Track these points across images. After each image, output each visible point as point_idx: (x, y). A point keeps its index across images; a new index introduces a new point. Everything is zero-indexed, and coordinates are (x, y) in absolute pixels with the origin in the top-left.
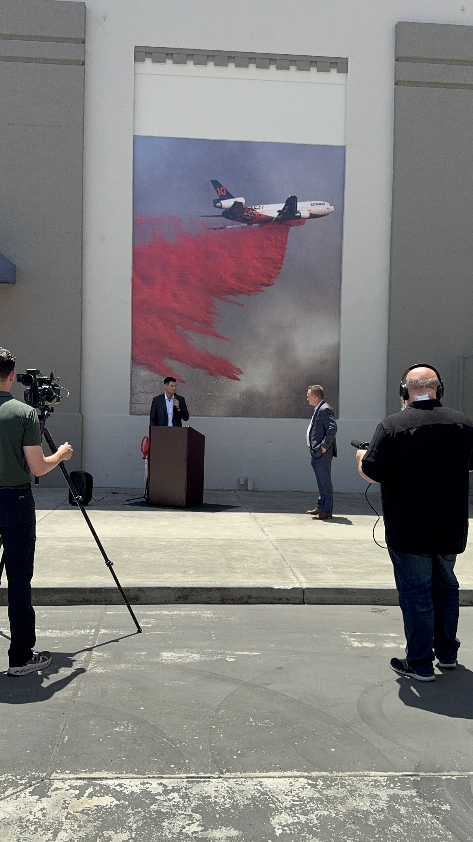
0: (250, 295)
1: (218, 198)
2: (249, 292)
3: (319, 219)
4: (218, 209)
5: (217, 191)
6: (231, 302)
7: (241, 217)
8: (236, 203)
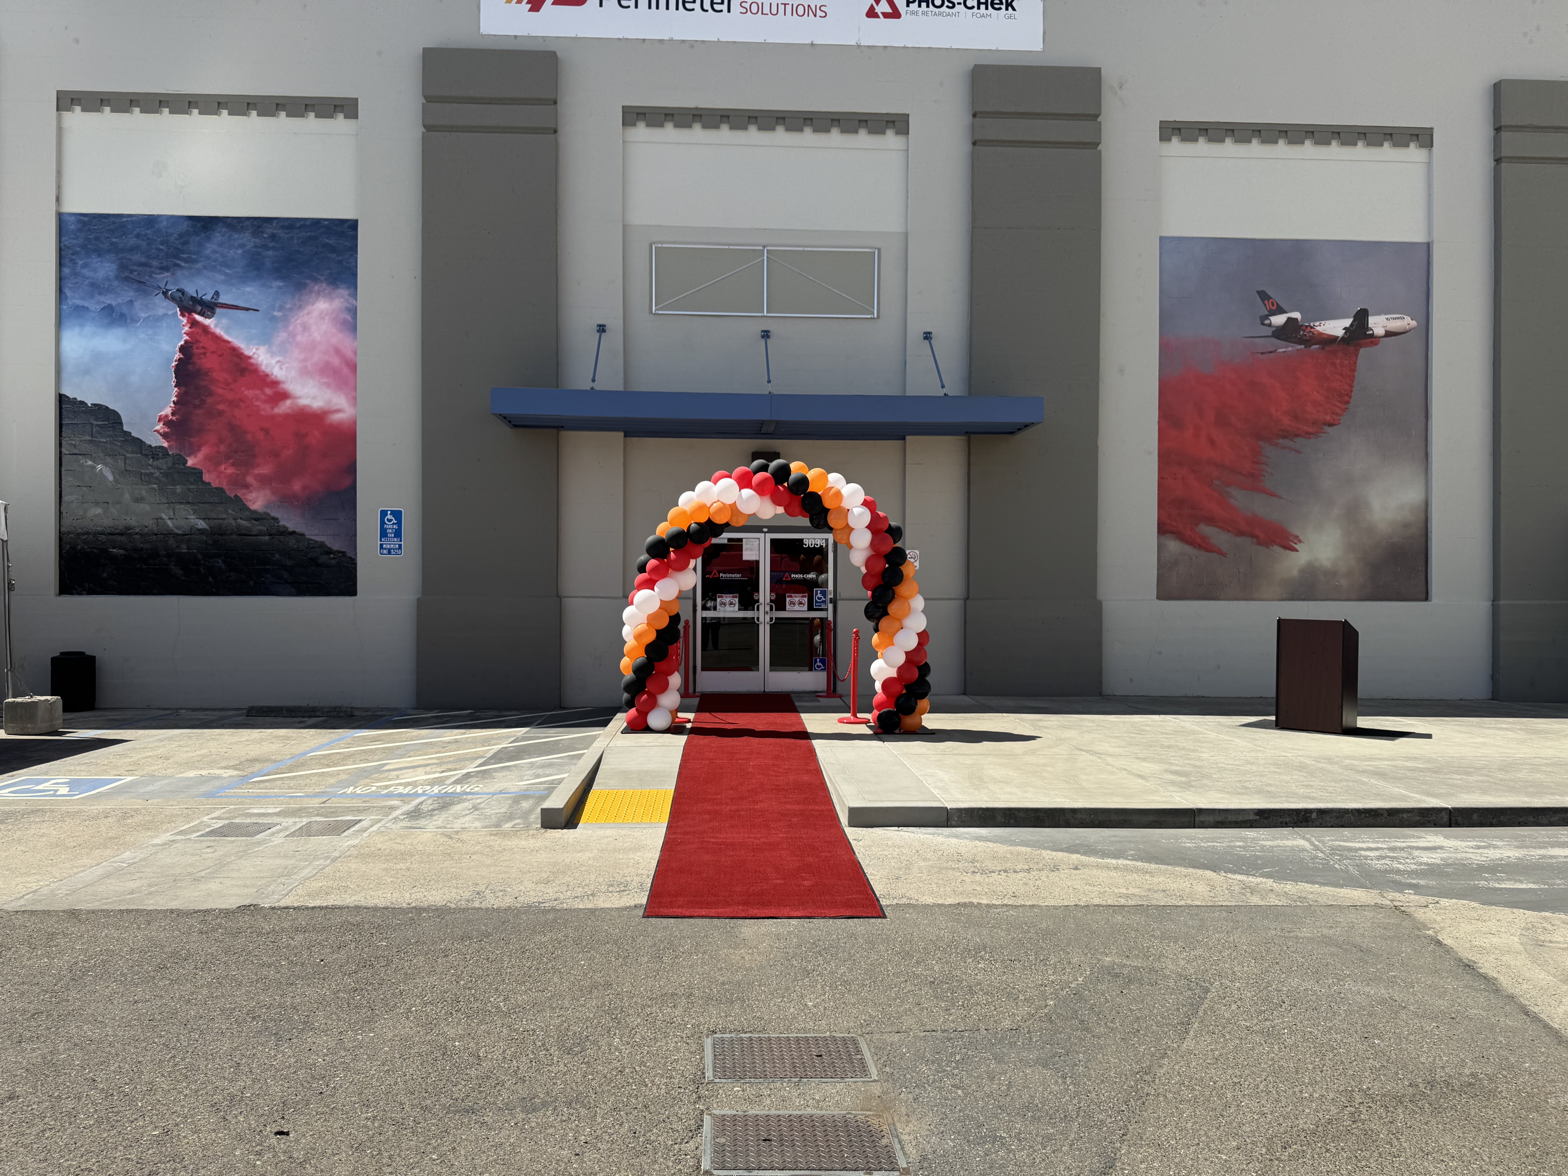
0: (1309, 438)
1: (1267, 313)
2: (1308, 435)
3: (1396, 337)
4: (1267, 327)
5: (1265, 305)
6: (1284, 448)
7: (1296, 337)
8: (1289, 319)
